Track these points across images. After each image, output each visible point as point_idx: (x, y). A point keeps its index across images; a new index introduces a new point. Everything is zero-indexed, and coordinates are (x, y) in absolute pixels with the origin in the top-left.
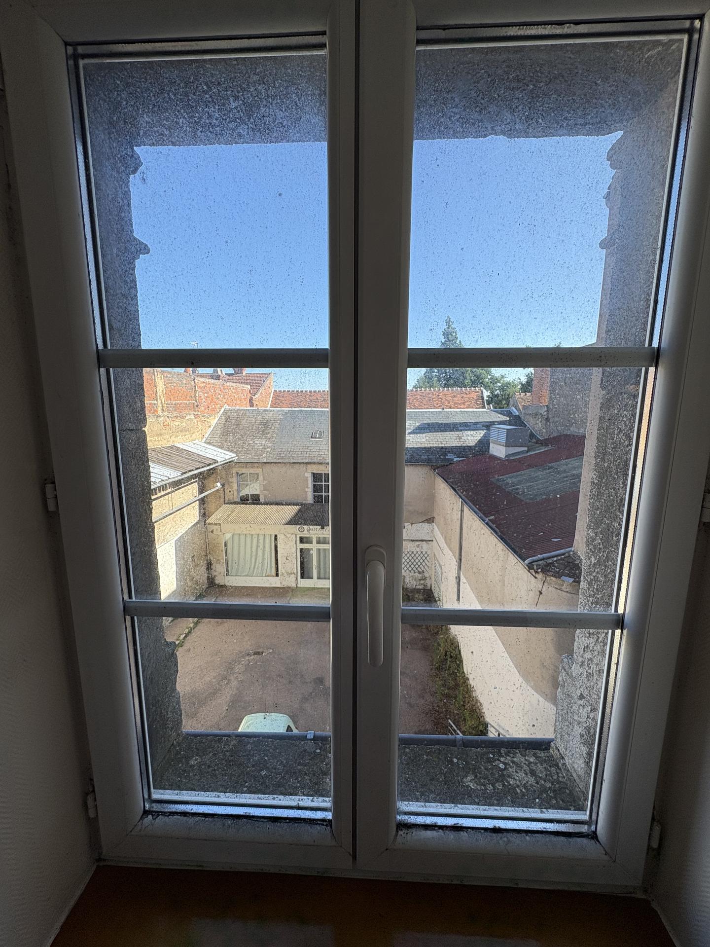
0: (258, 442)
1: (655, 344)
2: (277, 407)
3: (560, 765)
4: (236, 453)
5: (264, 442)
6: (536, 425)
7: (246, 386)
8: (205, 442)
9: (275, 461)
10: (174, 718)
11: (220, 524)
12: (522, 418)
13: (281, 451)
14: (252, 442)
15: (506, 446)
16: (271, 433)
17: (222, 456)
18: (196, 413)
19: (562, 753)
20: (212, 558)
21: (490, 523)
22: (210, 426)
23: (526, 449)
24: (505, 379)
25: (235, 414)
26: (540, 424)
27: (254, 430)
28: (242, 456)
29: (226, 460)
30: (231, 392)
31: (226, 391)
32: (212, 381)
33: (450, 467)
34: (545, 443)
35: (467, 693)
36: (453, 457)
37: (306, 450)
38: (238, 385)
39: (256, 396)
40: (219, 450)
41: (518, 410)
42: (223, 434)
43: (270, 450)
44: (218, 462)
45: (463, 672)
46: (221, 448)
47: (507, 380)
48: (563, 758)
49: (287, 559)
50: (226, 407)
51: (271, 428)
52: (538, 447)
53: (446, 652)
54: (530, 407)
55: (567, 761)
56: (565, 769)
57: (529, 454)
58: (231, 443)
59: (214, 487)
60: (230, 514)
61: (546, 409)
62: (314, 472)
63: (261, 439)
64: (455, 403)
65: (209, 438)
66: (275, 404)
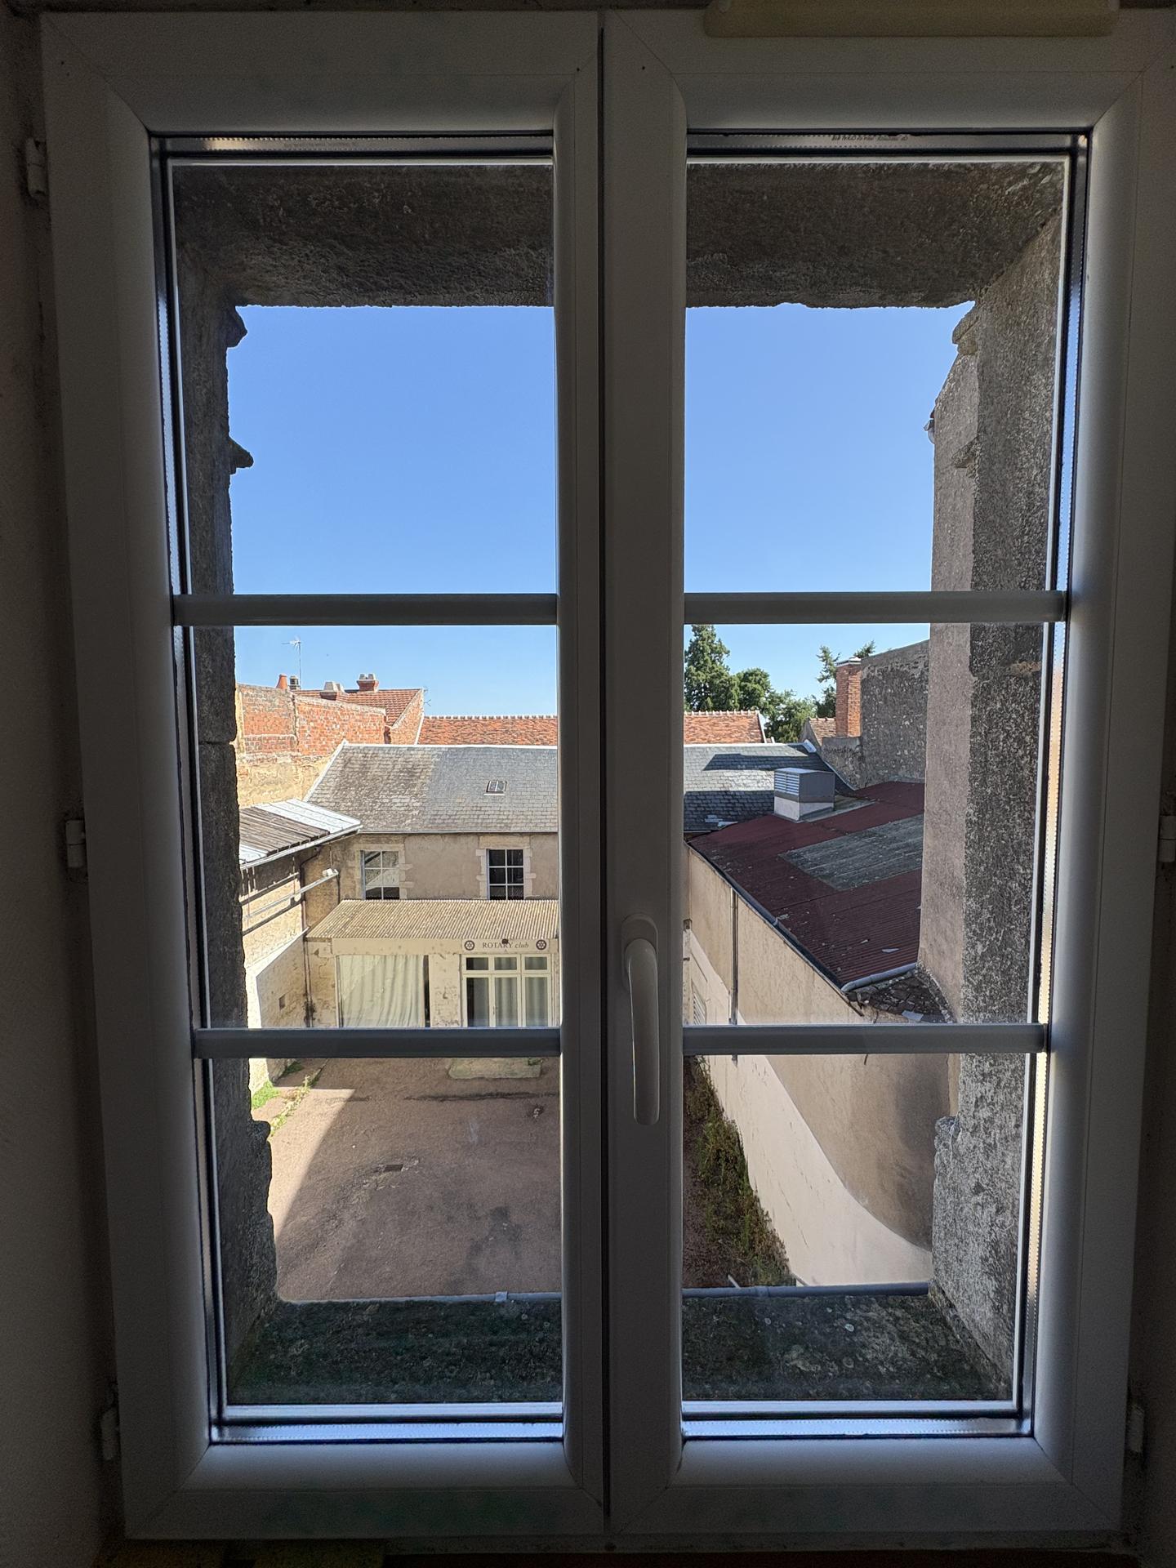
0: (399, 800)
1: (1062, 586)
2: (429, 743)
3: (948, 1318)
4: (360, 818)
5: (408, 800)
6: (846, 768)
7: (379, 710)
8: (309, 802)
9: (426, 831)
10: (263, 1266)
11: (330, 940)
12: (823, 757)
13: (436, 815)
14: (387, 801)
15: (801, 801)
16: (420, 785)
17: (337, 823)
18: (294, 754)
19: (950, 1297)
20: (315, 1001)
21: (782, 926)
22: (317, 775)
23: (832, 805)
24: (792, 698)
25: (360, 755)
26: (850, 766)
27: (390, 781)
28: (371, 823)
29: (343, 830)
30: (353, 720)
31: (346, 717)
32: (325, 701)
33: (712, 835)
34: (860, 795)
35: (757, 1225)
36: (716, 821)
37: (477, 813)
38: (366, 708)
39: (396, 726)
40: (333, 814)
41: (815, 743)
42: (338, 787)
43: (417, 812)
44: (329, 833)
45: (749, 1187)
46: (336, 811)
47: (794, 699)
48: (951, 1306)
49: (445, 998)
50: (346, 743)
51: (419, 777)
52: (851, 802)
53: (719, 1151)
54: (835, 740)
55: (962, 1312)
56: (957, 1326)
57: (836, 813)
58: (352, 802)
59: (322, 876)
60: (349, 922)
61: (858, 743)
62: (492, 848)
63: (403, 794)
64: (716, 736)
65: (315, 795)
66: (426, 739)
